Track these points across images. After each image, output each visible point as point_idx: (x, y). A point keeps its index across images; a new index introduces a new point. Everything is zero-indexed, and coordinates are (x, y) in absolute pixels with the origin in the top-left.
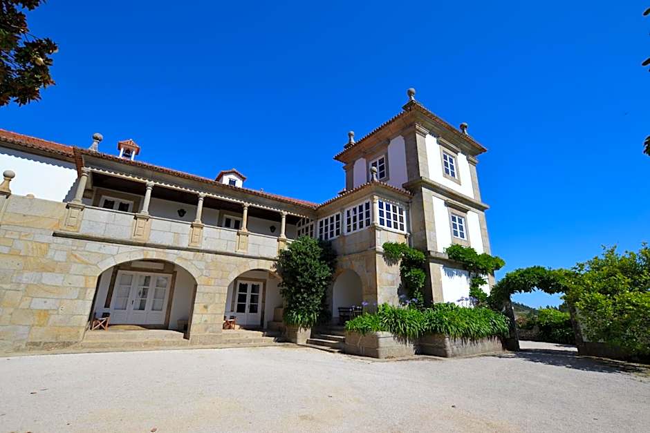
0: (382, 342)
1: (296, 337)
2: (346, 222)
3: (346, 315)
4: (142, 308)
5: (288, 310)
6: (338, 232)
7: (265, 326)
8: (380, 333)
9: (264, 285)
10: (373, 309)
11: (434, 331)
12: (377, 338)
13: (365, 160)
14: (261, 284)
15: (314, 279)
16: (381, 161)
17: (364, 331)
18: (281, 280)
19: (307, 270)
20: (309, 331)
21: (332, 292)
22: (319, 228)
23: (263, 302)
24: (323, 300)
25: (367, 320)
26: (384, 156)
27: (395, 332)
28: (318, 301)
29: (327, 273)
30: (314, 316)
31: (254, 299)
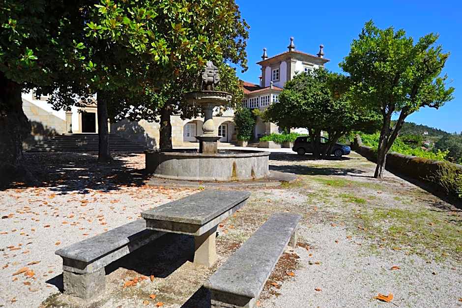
0: (270, 144)
1: (242, 144)
2: (260, 102)
3: (260, 136)
4: (188, 136)
5: (239, 136)
6: (257, 105)
7: (229, 141)
8: (270, 142)
9: (227, 126)
10: (269, 135)
11: (286, 141)
12: (268, 143)
13: (270, 68)
14: (226, 125)
15: (249, 124)
16: (277, 71)
17: (265, 141)
18: (236, 124)
19: (246, 121)
20: (247, 142)
21: (255, 129)
22: (249, 102)
23: (227, 132)
24: (252, 131)
25: (266, 138)
26: (278, 69)
27: (274, 141)
28: (250, 132)
29: (253, 122)
30: (249, 137)
31: (224, 131)
